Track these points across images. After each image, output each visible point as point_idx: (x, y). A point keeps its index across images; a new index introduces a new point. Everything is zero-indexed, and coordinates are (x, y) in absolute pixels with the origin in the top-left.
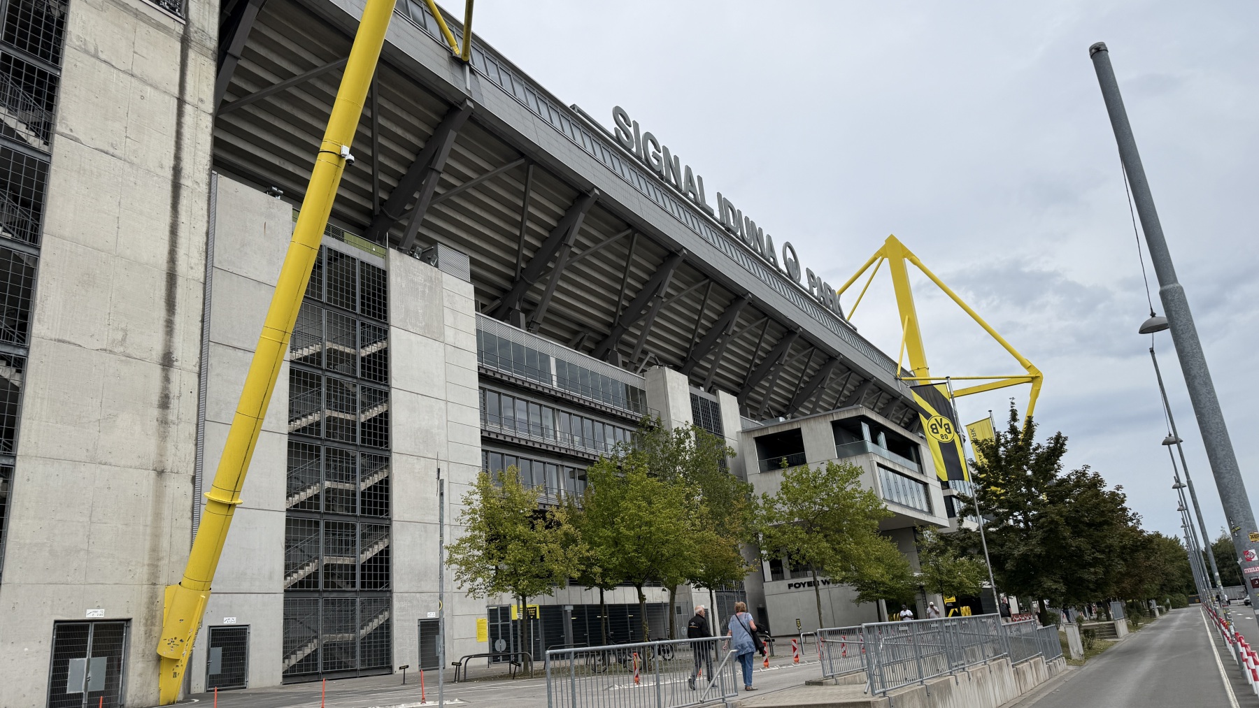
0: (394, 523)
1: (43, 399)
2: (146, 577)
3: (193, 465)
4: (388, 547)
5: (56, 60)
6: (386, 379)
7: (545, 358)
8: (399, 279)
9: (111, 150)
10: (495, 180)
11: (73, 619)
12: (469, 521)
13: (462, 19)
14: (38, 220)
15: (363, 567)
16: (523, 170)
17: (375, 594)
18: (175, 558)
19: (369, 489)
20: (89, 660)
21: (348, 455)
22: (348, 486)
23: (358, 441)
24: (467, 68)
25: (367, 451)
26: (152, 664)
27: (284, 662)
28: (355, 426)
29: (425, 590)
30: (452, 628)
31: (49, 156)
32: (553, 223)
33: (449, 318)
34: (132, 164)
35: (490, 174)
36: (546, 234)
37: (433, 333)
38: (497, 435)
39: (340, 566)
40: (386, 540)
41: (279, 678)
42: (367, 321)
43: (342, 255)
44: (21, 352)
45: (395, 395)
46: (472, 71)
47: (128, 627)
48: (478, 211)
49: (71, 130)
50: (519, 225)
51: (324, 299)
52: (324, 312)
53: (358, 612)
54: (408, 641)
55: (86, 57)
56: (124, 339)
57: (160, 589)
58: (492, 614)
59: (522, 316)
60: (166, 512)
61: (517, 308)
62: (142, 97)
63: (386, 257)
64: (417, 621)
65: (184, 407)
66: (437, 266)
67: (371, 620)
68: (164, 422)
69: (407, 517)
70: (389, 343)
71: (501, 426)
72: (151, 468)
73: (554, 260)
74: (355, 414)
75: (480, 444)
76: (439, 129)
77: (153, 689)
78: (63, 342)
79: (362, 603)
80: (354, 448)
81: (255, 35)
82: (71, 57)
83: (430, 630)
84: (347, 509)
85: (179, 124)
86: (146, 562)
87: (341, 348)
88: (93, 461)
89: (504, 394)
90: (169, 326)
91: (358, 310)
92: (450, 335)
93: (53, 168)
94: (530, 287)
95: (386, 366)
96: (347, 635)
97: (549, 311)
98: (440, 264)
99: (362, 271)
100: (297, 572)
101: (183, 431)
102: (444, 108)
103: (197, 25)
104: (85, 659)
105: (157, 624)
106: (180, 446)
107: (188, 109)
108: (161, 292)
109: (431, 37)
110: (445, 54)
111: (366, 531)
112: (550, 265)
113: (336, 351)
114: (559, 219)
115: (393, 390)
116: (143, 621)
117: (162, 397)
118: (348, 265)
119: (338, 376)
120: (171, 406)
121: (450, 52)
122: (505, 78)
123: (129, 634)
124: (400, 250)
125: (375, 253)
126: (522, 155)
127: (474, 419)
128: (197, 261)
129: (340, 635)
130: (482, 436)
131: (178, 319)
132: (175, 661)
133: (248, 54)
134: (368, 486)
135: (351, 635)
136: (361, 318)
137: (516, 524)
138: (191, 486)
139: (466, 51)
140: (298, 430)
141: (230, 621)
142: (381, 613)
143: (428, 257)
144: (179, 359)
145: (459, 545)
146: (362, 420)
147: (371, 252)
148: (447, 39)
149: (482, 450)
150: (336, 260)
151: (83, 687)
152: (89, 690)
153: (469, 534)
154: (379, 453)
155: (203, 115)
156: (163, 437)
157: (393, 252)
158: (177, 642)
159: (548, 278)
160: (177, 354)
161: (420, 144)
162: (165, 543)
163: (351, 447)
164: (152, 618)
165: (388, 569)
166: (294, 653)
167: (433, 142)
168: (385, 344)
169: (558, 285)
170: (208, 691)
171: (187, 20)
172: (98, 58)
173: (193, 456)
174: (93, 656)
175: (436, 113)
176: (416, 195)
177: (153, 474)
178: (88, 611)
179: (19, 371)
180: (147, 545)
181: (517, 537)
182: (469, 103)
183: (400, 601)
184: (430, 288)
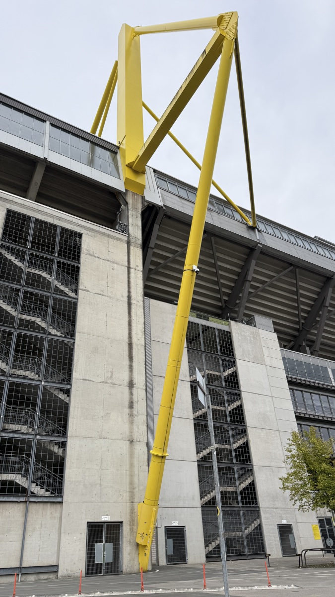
0: (254, 467)
1: (78, 408)
2: (128, 498)
3: (146, 437)
4: (253, 481)
5: (79, 260)
6: (238, 387)
7: (325, 369)
8: (237, 335)
9: (102, 293)
10: (279, 280)
11: (96, 521)
12: (291, 462)
13: (250, 209)
14: (74, 327)
15: (241, 493)
16: (293, 272)
17: (250, 509)
18: (141, 488)
19: (238, 448)
20: (104, 545)
21: (224, 429)
22: (227, 447)
23: (229, 421)
24: (256, 230)
25: (234, 427)
26: (135, 548)
27: (205, 548)
28: (226, 413)
29: (278, 507)
30: (298, 530)
31: (77, 299)
32: (315, 296)
33: (266, 352)
34: (110, 297)
35: (276, 278)
36: (312, 303)
37: (259, 360)
38: (305, 414)
39: (229, 492)
40: (251, 477)
41: (204, 559)
42: (224, 358)
43: (208, 327)
44: (69, 387)
45: (243, 395)
46: (259, 231)
47: (122, 526)
48: (273, 297)
49: (85, 287)
50: (297, 301)
51: (203, 349)
52: (203, 356)
53: (242, 519)
54: (273, 538)
55: (90, 257)
56: (111, 376)
57: (136, 505)
58: (321, 522)
59: (307, 348)
60: (135, 463)
61: (304, 344)
62: (113, 269)
63: (229, 325)
64: (276, 526)
65: (140, 407)
66: (255, 326)
67: (250, 525)
68: (131, 415)
69: (261, 463)
70: (237, 368)
71: (306, 409)
72: (127, 439)
73: (320, 316)
74: (225, 407)
75: (295, 420)
76: (247, 261)
77: (136, 563)
78: (86, 380)
79: (244, 514)
80: (227, 425)
81: (159, 238)
82: (83, 257)
83: (285, 531)
84: (228, 460)
85: (129, 278)
86: (128, 490)
87: (213, 373)
88: (101, 437)
89: (305, 391)
90: (131, 367)
91: (219, 353)
92: (268, 361)
93: (79, 304)
94: (308, 332)
95: (237, 380)
96: (238, 533)
97: (322, 344)
98: (256, 325)
99: (219, 333)
100: (207, 496)
101: (141, 419)
102: (247, 251)
103: (133, 235)
104: (103, 544)
105: (135, 525)
106: (140, 427)
107: (132, 270)
108: (126, 352)
109: (237, 220)
110: (245, 226)
111: (240, 472)
112: (317, 319)
113: (211, 374)
114: (318, 294)
115: (242, 392)
116: (129, 523)
117: (130, 403)
118: (212, 332)
119: (214, 387)
120: (134, 407)
121: (247, 225)
122: (276, 231)
123: (122, 530)
124: (235, 321)
125: (225, 325)
126: (291, 265)
127: (289, 405)
128: (141, 336)
129: (234, 533)
130: (296, 416)
131: (135, 364)
132: (145, 546)
133: (157, 246)
134: (238, 446)
135: (240, 533)
136: (221, 357)
137: (321, 463)
138: (146, 448)
139: (254, 222)
140: (198, 417)
141: (175, 524)
142: (255, 520)
143: (250, 322)
144: (136, 383)
145: (288, 477)
146: (229, 410)
147: (222, 324)
148: (245, 219)
149: (298, 424)
150: (206, 330)
151: (102, 560)
152: (105, 562)
153: (293, 471)
154: (241, 427)
155: (138, 272)
156: (132, 423)
157: (232, 322)
158: (144, 535)
159: (318, 326)
160: (135, 381)
161: (239, 270)
162: (136, 480)
163: (225, 425)
164: (133, 522)
165: (255, 494)
166: (210, 543)
167: (245, 268)
168: (235, 369)
169: (325, 329)
170: (168, 564)
171: (129, 234)
172: (94, 256)
173: (146, 432)
174: (106, 542)
175: (244, 254)
176: (241, 295)
177: (128, 442)
178: (103, 517)
179: (68, 396)
180: (128, 480)
181: (323, 471)
182: (259, 245)
183: (265, 513)
184: (254, 338)
